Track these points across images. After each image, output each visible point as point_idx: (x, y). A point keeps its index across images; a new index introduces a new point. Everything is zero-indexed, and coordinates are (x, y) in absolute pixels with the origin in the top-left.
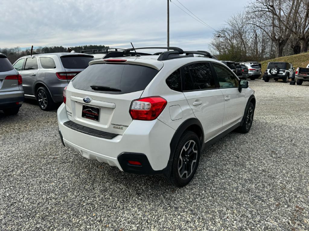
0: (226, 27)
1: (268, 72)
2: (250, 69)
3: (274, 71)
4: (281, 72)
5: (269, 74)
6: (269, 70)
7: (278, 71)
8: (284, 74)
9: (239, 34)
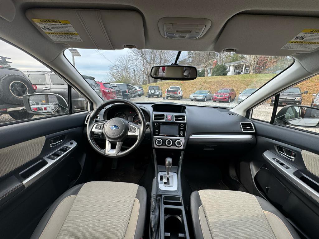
0: (117, 63)
1: (149, 92)
2: (138, 90)
3: (153, 91)
4: (156, 92)
5: (150, 93)
6: (150, 90)
7: (155, 91)
8: (158, 93)
9: (126, 69)
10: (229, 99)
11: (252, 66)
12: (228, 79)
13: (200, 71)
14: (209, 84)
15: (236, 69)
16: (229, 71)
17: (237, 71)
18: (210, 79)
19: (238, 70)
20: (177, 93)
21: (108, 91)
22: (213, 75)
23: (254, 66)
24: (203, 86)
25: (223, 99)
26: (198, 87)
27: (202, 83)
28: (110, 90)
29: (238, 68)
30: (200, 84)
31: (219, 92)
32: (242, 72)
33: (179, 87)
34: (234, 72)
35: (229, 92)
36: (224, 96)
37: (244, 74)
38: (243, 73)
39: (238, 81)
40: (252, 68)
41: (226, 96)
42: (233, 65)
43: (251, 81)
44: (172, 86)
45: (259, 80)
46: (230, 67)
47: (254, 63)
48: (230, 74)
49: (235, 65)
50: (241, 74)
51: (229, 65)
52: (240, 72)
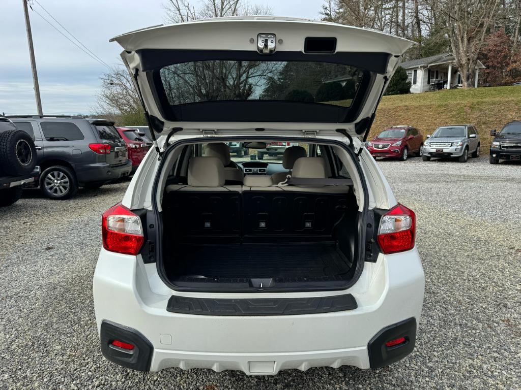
10: (402, 151)
11: (465, 71)
12: (407, 104)
15: (433, 76)
16: (415, 82)
17: (434, 80)
19: (437, 78)
21: (134, 146)
23: (468, 71)
25: (389, 152)
28: (137, 144)
29: (437, 72)
31: (381, 136)
32: (446, 82)
34: (429, 83)
35: (404, 136)
36: (391, 146)
37: (452, 88)
38: (448, 86)
39: (430, 107)
41: (394, 145)
42: (424, 67)
43: (458, 106)
45: (478, 104)
46: (415, 71)
48: (417, 89)
49: (429, 65)
50: (443, 87)
51: (415, 67)
52: (442, 83)
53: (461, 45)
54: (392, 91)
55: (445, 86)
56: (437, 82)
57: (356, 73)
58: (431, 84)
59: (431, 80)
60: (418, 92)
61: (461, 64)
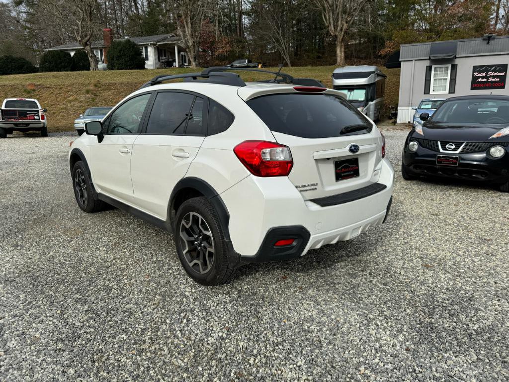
11: (192, 52)
13: (72, 54)
14: (111, 89)
15: (162, 54)
16: (147, 59)
17: (163, 58)
18: (109, 78)
19: (165, 56)
20: (36, 117)
22: (111, 67)
23: (195, 52)
24: (96, 95)
26: (82, 98)
27: (91, 88)
29: (165, 51)
30: (88, 92)
32: (174, 61)
33: (34, 102)
34: (159, 60)
37: (180, 66)
38: (177, 64)
40: (193, 56)
42: (153, 45)
44: (8, 99)
46: (146, 48)
47: (194, 46)
48: (150, 65)
49: (158, 44)
50: (173, 65)
51: (145, 43)
52: (171, 61)
53: (186, 29)
54: (129, 65)
55: (174, 64)
56: (166, 60)
57: (88, 43)
58: (161, 61)
59: (160, 58)
60: (152, 68)
61: (188, 46)
